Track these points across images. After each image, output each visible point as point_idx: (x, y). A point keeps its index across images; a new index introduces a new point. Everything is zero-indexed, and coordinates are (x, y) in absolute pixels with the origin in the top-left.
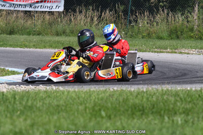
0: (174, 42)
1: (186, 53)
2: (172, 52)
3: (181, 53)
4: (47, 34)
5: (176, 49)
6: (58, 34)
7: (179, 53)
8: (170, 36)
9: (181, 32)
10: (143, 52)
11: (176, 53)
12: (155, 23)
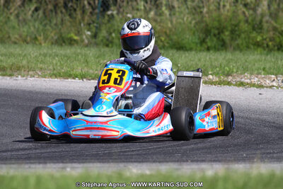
1: (254, 85)
2: (220, 83)
3: (242, 84)
11: (229, 84)
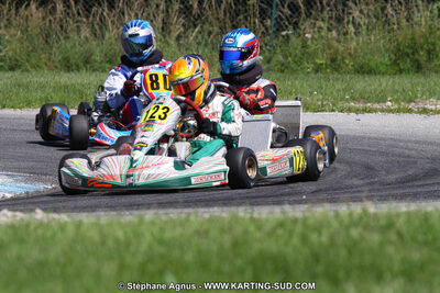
0: (405, 82)
4: (37, 67)
5: (410, 101)
6: (68, 66)
7: (420, 113)
8: (395, 63)
9: (429, 52)
10: (315, 111)
12: (351, 29)
